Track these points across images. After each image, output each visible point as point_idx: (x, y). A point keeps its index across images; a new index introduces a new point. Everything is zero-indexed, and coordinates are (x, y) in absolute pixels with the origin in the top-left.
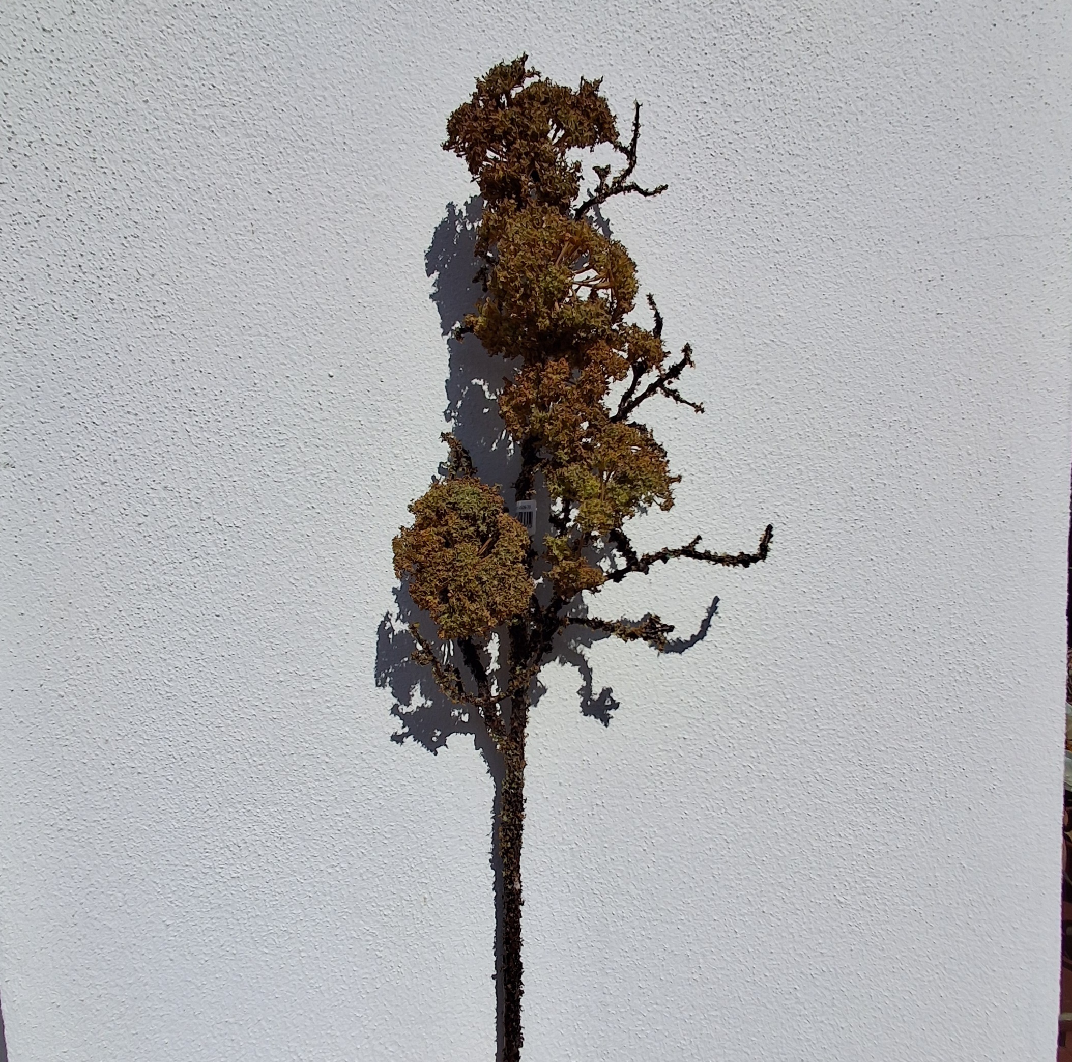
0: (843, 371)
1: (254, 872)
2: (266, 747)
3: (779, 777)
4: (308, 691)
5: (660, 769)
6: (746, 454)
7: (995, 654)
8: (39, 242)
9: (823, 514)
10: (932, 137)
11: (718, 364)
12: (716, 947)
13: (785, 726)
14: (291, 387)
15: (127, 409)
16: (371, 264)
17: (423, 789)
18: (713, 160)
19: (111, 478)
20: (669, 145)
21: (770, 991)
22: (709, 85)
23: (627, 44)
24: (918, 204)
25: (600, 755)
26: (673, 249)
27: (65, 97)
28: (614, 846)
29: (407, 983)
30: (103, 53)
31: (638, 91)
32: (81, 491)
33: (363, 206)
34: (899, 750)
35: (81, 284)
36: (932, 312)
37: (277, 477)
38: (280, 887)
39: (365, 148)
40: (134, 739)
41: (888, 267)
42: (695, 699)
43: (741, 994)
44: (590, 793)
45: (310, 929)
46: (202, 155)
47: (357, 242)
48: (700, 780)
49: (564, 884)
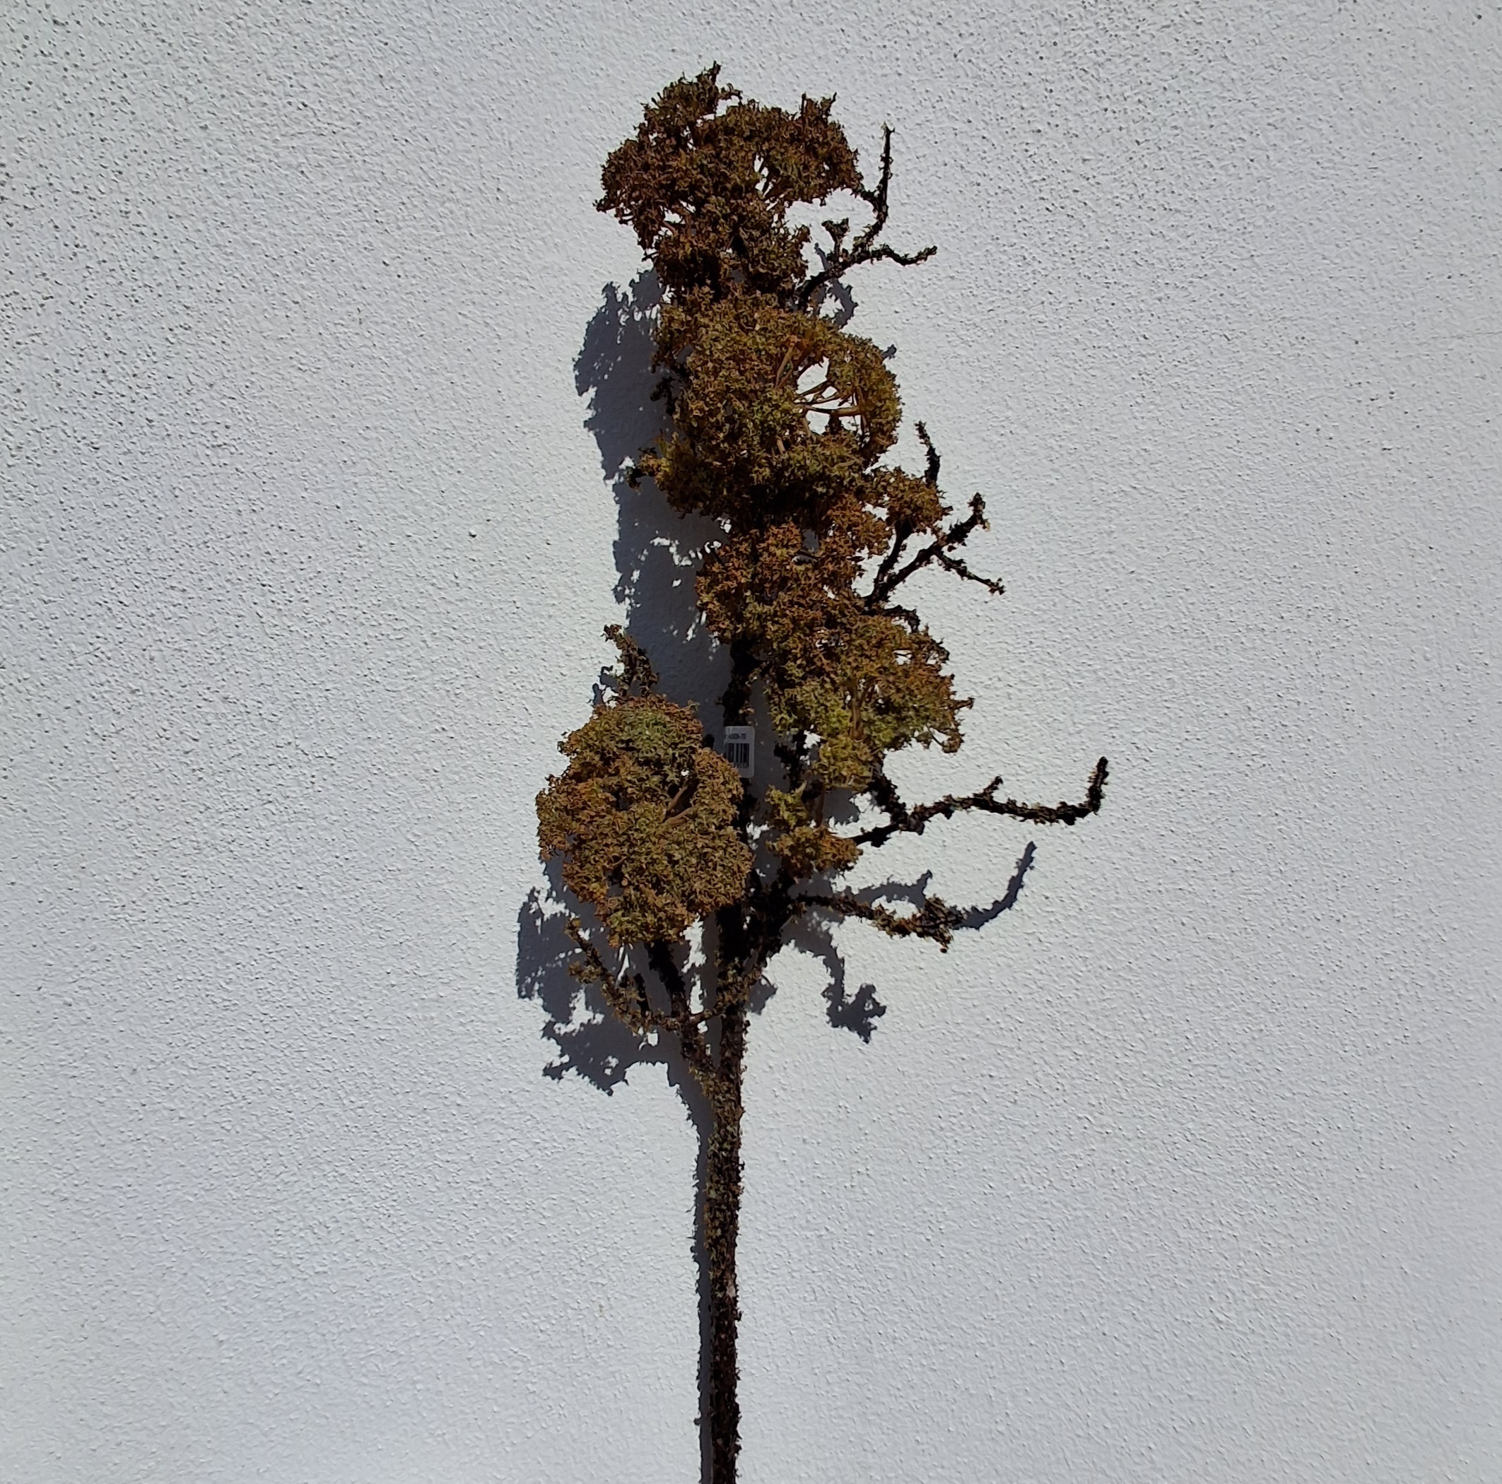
0: (1239, 533)
1: (347, 1265)
2: (369, 1082)
3: (1130, 1135)
4: (431, 1000)
5: (954, 1120)
6: (1091, 655)
7: (1459, 956)
8: (44, 336)
9: (1205, 746)
10: (1380, 185)
11: (1051, 521)
12: (1032, 1384)
13: (1142, 1060)
14: (414, 552)
15: (169, 582)
16: (535, 369)
17: (600, 1146)
18: (1049, 217)
19: (145, 684)
20: (983, 194)
21: (1112, 1450)
22: (1045, 105)
23: (924, 43)
24: (1356, 284)
25: (865, 1099)
26: (986, 349)
27: (85, 120)
28: (883, 1233)
29: (573, 1431)
30: (141, 56)
31: (939, 114)
32: (101, 703)
33: (524, 283)
34: (1313, 1097)
35: (104, 398)
36: (1375, 445)
37: (390, 684)
38: (386, 1288)
39: (529, 198)
40: (173, 1069)
41: (1310, 379)
42: (1008, 1019)
43: (1068, 1454)
44: (848, 1155)
45: (431, 1350)
46: (287, 207)
47: (516, 337)
48: (1014, 1138)
49: (808, 1289)
